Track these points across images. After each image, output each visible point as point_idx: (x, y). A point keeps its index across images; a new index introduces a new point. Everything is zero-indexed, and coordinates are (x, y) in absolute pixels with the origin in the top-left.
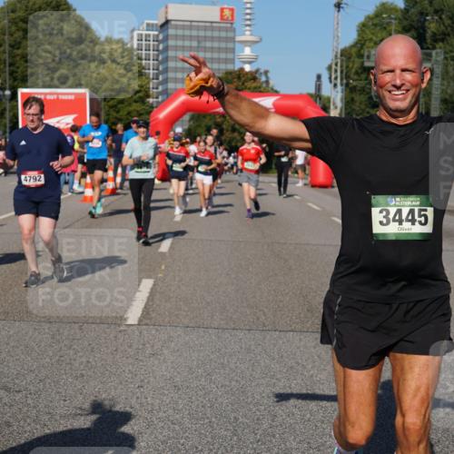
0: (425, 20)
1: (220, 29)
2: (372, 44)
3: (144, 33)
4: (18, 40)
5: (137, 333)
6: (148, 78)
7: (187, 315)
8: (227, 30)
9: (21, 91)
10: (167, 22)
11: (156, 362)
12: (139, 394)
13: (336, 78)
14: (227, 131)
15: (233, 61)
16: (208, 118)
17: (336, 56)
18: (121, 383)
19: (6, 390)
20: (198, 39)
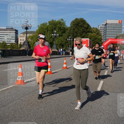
1: (119, 25)
3: (101, 26)
4: (75, 28)
5: (100, 93)
6: (102, 36)
7: (111, 89)
8: (120, 25)
10: (107, 24)
11: (104, 100)
12: (101, 107)
15: (121, 32)
18: (97, 104)
19: (72, 104)
20: (113, 27)
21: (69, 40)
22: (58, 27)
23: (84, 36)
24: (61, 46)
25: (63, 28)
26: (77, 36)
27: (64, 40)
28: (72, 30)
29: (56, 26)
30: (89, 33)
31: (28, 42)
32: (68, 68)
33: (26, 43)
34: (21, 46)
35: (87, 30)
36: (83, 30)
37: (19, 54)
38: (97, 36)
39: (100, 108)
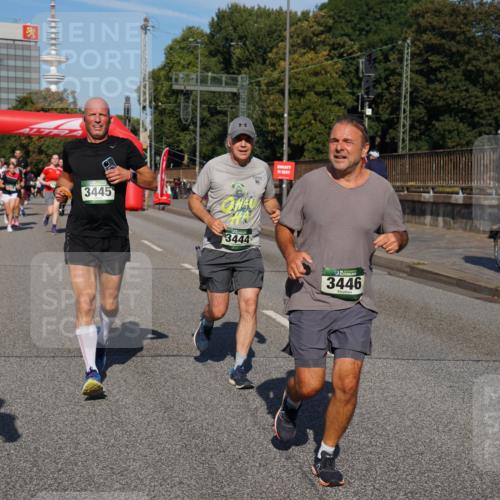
0: (230, 46)
1: (23, 47)
2: (180, 68)
8: (30, 48)
13: (145, 101)
14: (34, 152)
15: (38, 81)
16: (13, 139)
17: (144, 79)
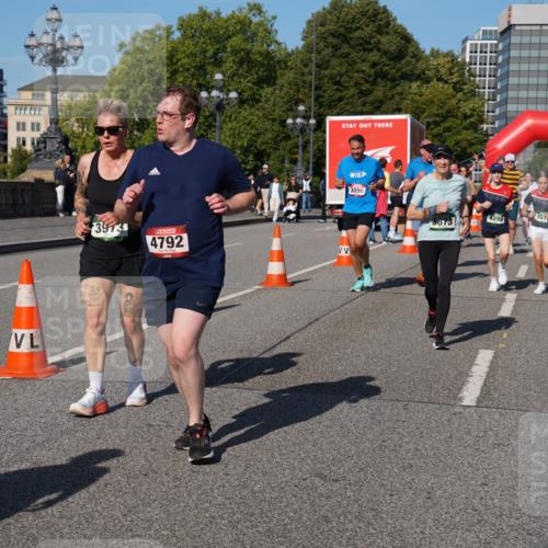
3: (479, 42)
4: (327, 58)
5: (476, 417)
6: (483, 99)
7: (539, 397)
9: (329, 119)
10: (510, 27)
11: (503, 454)
12: (483, 494)
18: (459, 479)
19: (322, 478)
21: (299, 127)
22: (235, 52)
23: (382, 102)
24: (251, 158)
25: (260, 59)
26: (340, 99)
27: (268, 125)
28: (313, 68)
29: (225, 47)
30: (411, 81)
31: (66, 140)
32: (293, 283)
33: (53, 145)
34: (23, 159)
35: (399, 65)
36: (374, 65)
37: (15, 203)
38: (454, 101)
39: (476, 502)
